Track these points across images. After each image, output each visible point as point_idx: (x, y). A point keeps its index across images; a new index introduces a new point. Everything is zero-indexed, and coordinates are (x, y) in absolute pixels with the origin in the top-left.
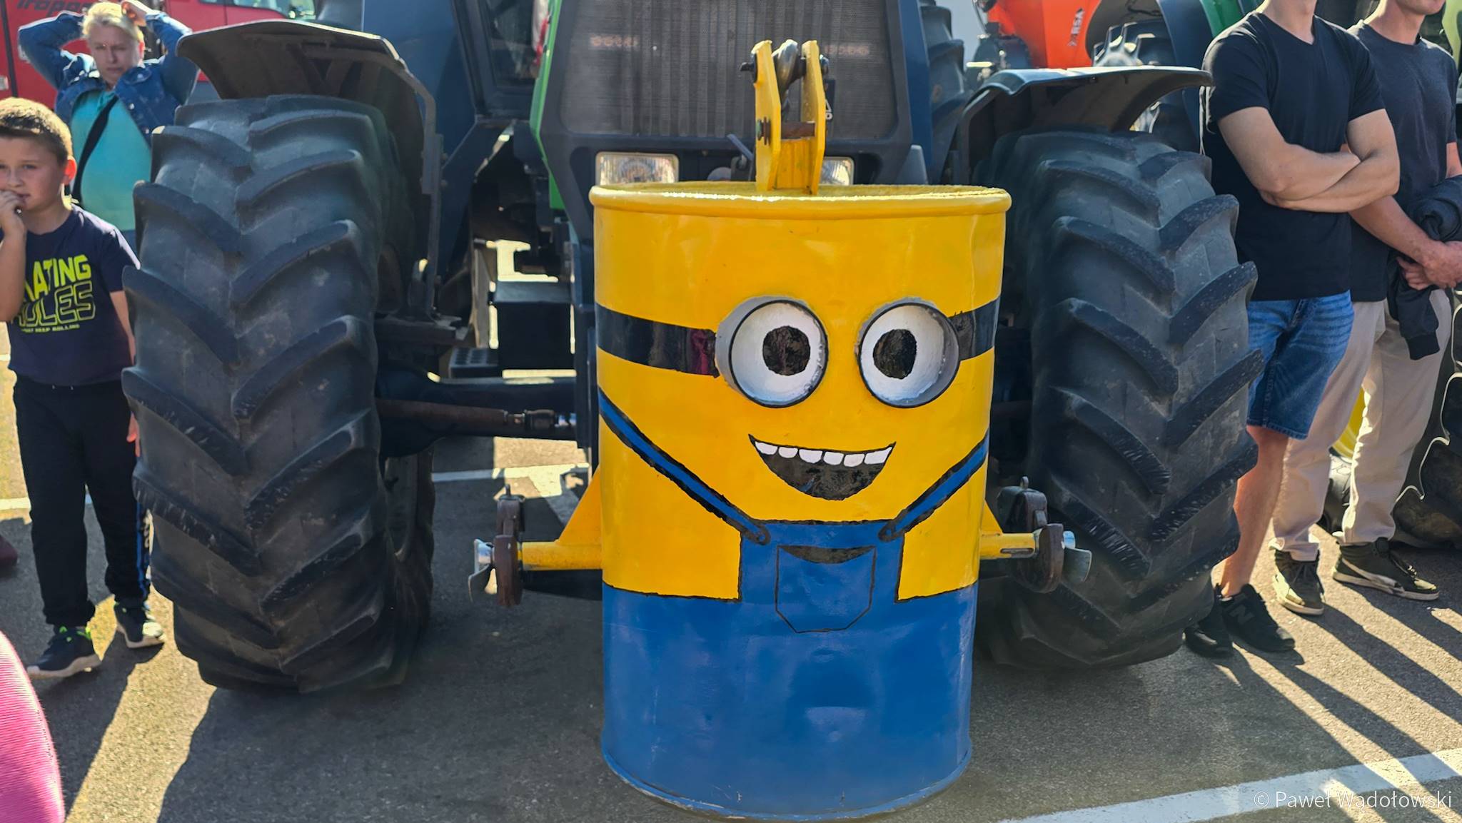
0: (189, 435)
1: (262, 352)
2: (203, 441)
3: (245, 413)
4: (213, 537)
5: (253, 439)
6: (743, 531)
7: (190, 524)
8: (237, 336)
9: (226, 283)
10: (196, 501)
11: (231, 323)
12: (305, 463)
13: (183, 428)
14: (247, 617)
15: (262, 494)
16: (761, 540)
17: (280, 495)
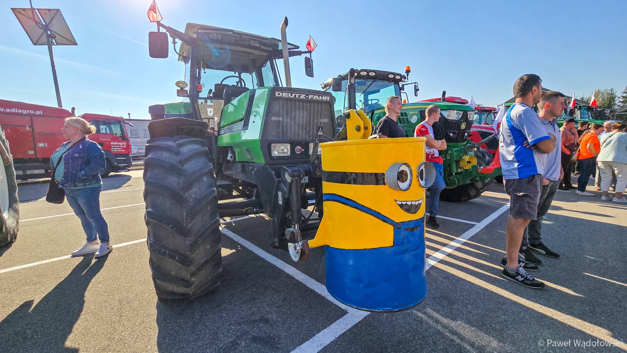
0: (170, 228)
1: (191, 200)
2: (175, 229)
3: (188, 218)
4: (177, 257)
5: (190, 225)
6: (394, 226)
7: (169, 254)
8: (184, 197)
9: (180, 183)
10: (171, 247)
11: (182, 193)
12: (206, 230)
13: (168, 226)
14: (183, 280)
15: (194, 241)
16: (399, 228)
17: (199, 241)
